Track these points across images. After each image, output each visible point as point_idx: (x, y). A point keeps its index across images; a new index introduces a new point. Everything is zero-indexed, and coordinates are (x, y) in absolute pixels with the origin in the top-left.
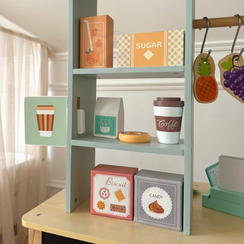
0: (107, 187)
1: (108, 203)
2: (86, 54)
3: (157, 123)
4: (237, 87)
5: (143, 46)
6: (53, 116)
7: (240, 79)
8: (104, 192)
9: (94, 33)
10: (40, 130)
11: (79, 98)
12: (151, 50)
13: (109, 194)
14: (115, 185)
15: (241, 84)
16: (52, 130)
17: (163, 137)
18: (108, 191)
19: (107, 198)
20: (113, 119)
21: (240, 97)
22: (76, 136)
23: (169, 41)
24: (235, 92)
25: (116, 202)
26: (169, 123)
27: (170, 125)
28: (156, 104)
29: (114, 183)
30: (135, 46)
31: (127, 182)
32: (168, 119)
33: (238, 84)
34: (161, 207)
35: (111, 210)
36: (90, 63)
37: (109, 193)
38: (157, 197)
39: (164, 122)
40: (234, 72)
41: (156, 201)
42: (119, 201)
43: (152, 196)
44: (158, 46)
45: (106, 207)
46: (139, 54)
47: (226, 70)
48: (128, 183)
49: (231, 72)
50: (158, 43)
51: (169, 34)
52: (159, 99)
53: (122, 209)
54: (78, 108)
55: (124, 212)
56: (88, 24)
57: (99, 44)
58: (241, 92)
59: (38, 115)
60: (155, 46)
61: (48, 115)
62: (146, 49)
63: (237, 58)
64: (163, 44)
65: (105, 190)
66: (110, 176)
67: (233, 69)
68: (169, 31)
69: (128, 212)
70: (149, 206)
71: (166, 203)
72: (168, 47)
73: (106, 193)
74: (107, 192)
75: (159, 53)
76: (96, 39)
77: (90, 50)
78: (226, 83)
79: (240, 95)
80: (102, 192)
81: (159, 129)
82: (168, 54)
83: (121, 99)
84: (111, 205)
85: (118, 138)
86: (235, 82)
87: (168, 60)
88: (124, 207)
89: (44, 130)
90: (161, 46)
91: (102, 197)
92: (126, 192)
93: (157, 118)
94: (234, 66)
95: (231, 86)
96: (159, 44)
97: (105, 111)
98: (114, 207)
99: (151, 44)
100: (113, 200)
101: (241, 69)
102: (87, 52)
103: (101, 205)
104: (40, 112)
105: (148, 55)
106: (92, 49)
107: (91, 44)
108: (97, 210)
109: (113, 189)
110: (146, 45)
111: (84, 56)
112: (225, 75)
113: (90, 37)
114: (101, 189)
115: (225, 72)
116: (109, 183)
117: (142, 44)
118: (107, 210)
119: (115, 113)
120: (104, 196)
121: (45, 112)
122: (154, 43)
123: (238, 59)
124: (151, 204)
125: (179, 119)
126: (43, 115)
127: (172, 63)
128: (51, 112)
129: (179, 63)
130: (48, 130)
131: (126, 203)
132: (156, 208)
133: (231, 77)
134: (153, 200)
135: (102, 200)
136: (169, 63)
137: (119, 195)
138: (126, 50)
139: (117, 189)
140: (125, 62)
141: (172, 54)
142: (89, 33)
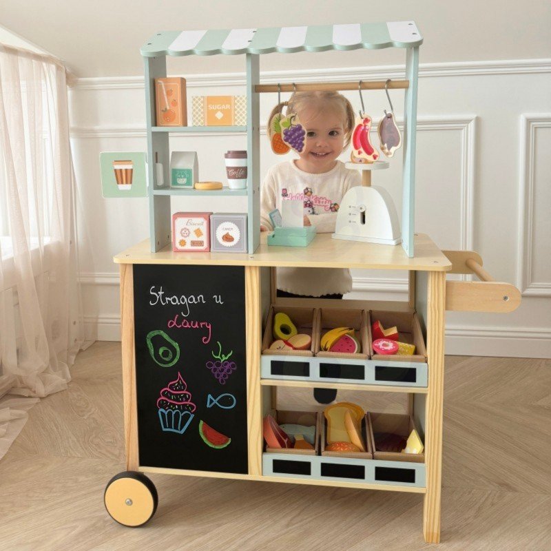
0: (187, 227)
1: (188, 240)
2: (162, 113)
3: (228, 172)
4: (294, 141)
5: (215, 108)
6: (132, 170)
7: (296, 135)
8: (185, 232)
9: (169, 93)
10: (118, 183)
11: (156, 153)
12: (221, 111)
13: (189, 233)
14: (195, 224)
15: (298, 139)
16: (131, 183)
17: (233, 184)
18: (188, 230)
19: (188, 236)
20: (189, 171)
22: (157, 187)
23: (235, 104)
24: (293, 145)
25: (195, 238)
27: (238, 173)
28: (227, 156)
29: (193, 223)
30: (208, 107)
31: (204, 221)
32: (236, 169)
34: (232, 236)
35: (192, 245)
36: (167, 121)
38: (228, 229)
39: (233, 172)
40: (292, 129)
41: (228, 233)
42: (198, 237)
43: (224, 229)
44: (227, 108)
45: (187, 244)
46: (211, 114)
47: (286, 128)
48: (205, 223)
49: (290, 129)
51: (235, 99)
52: (229, 152)
53: (201, 243)
54: (157, 162)
55: (203, 246)
56: (163, 84)
57: (174, 103)
58: (297, 145)
59: (115, 170)
60: (225, 108)
61: (126, 170)
62: (217, 110)
63: (293, 118)
64: (231, 107)
65: (185, 230)
66: (189, 218)
67: (291, 127)
68: (236, 96)
69: (206, 245)
70: (223, 238)
71: (235, 233)
72: (235, 110)
75: (228, 114)
76: (172, 98)
77: (166, 109)
78: (285, 139)
79: (296, 148)
81: (230, 177)
82: (235, 115)
83: (196, 153)
84: (192, 241)
85: (194, 188)
86: (293, 137)
87: (236, 120)
88: (203, 242)
89: (122, 183)
90: (229, 108)
91: (183, 236)
92: (204, 229)
93: (228, 168)
94: (291, 124)
95: (290, 141)
96: (228, 106)
97: (182, 165)
98: (193, 243)
99: (221, 107)
100: (193, 237)
101: (297, 127)
102: (163, 111)
103: (183, 243)
104: (118, 167)
105: (219, 115)
106: (168, 108)
107: (167, 102)
108: (180, 247)
109: (192, 229)
110: (217, 107)
111: (160, 114)
112: (285, 132)
113: (166, 97)
114: (182, 230)
115: (285, 130)
116: (189, 224)
117: (213, 105)
118: (188, 247)
119: (191, 166)
120: (185, 235)
121: (124, 167)
122: (223, 105)
124: (224, 236)
125: (245, 169)
126: (121, 170)
127: (239, 123)
128: (129, 167)
129: (244, 123)
130: (127, 183)
131: (204, 238)
132: (228, 238)
133: (289, 134)
134: (225, 233)
135: (184, 239)
136: (236, 123)
137: (198, 233)
138: (200, 110)
139: (196, 228)
140: (199, 121)
141: (238, 115)
142: (165, 93)
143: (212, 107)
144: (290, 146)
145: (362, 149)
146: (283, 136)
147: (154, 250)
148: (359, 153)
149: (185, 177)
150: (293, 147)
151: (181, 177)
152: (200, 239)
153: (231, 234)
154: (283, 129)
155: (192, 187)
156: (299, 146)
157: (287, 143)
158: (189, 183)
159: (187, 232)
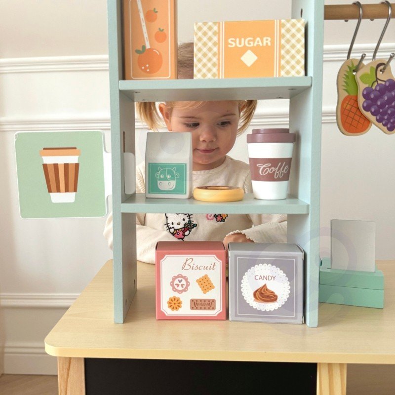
0: (184, 273)
1: (185, 299)
2: (137, 55)
4: (381, 110)
5: (240, 43)
6: (77, 165)
7: (386, 98)
8: (180, 282)
9: (151, 16)
10: (50, 191)
11: (124, 133)
12: (255, 50)
13: (188, 284)
14: (198, 268)
15: (387, 106)
16: (75, 190)
18: (186, 279)
19: (185, 290)
21: (384, 125)
22: (126, 198)
23: (282, 36)
24: (378, 118)
25: (200, 295)
26: (277, 168)
27: (278, 171)
29: (195, 266)
30: (227, 44)
31: (216, 262)
32: (274, 162)
33: (382, 106)
34: (273, 292)
35: (192, 308)
36: (145, 70)
37: (187, 282)
38: (267, 278)
39: (270, 167)
40: (378, 88)
41: (265, 285)
42: (205, 293)
43: (258, 278)
44: (265, 44)
45: (182, 305)
47: (367, 86)
48: (219, 264)
49: (374, 88)
50: (265, 39)
51: (282, 25)
53: (210, 304)
54: (124, 152)
55: (214, 308)
57: (160, 36)
58: (386, 117)
59: (45, 166)
60: (260, 44)
61: (66, 166)
62: (244, 50)
63: (382, 67)
64: (272, 42)
65: (180, 279)
66: (189, 257)
67: (376, 84)
68: (283, 21)
69: (219, 307)
70: (255, 295)
71: (281, 287)
72: (282, 47)
73: (182, 283)
75: (265, 56)
76: (157, 25)
77: (144, 47)
78: (365, 105)
79: (384, 123)
80: (176, 282)
82: (282, 57)
84: (192, 301)
86: (379, 103)
87: (282, 68)
88: (213, 301)
89: (58, 191)
90: (269, 44)
91: (176, 290)
92: (216, 277)
94: (377, 79)
95: (373, 110)
96: (267, 41)
98: (196, 304)
99: (254, 41)
100: (196, 292)
101: (387, 84)
102: (137, 51)
103: (175, 303)
104: (49, 160)
105: (249, 59)
106: (148, 46)
107: (146, 35)
108: (169, 312)
109: (194, 276)
110: (245, 42)
111: (132, 58)
112: (365, 93)
113: (143, 24)
114: (174, 279)
115: (366, 89)
116: (187, 267)
117: (238, 40)
118: (185, 310)
120: (180, 288)
121: (61, 160)
122: (258, 39)
123: (384, 69)
124: (257, 291)
126: (56, 166)
127: (288, 72)
128: (72, 160)
129: (298, 72)
130: (67, 190)
131: (216, 294)
132: (264, 295)
133: (372, 96)
134: (261, 284)
135: (177, 295)
136: (283, 73)
137: (205, 283)
138: (210, 50)
139: (201, 274)
140: (209, 70)
141: (288, 57)
142: (142, 16)
143: (234, 43)
144: (373, 118)
146: (361, 100)
147: (121, 320)
149: (172, 178)
150: (379, 121)
151: (165, 179)
152: (209, 296)
153: (272, 286)
154: (362, 86)
155: (187, 196)
156: (389, 119)
157: (368, 114)
158: (179, 189)
159: (184, 282)
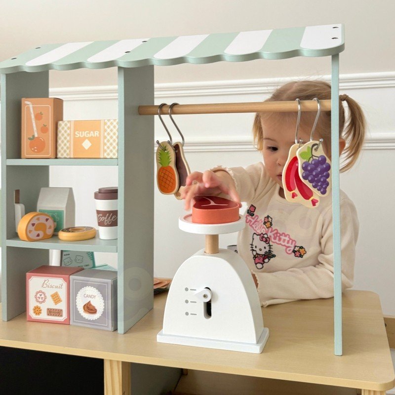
0: (43, 290)
1: (44, 307)
2: (29, 141)
5: (82, 134)
9: (39, 117)
11: (18, 191)
12: (90, 139)
13: (45, 298)
14: (52, 287)
18: (44, 294)
19: (44, 302)
20: (59, 214)
23: (105, 131)
25: (53, 306)
26: (106, 218)
27: (107, 219)
29: (50, 285)
30: (75, 134)
31: (63, 283)
34: (94, 307)
35: (48, 315)
36: (34, 151)
37: (45, 296)
38: (90, 296)
39: (101, 217)
41: (90, 302)
42: (56, 304)
43: (86, 296)
44: (95, 136)
45: (42, 312)
48: (65, 285)
50: (95, 132)
51: (105, 124)
53: (58, 313)
55: (61, 316)
56: (31, 106)
57: (44, 129)
60: (93, 135)
62: (84, 139)
64: (100, 134)
65: (41, 294)
66: (46, 278)
68: (106, 121)
69: (65, 315)
70: (84, 308)
71: (99, 303)
72: (105, 137)
74: (43, 296)
75: (95, 142)
76: (41, 123)
77: (33, 136)
80: (38, 295)
82: (105, 144)
83: (71, 189)
84: (48, 309)
87: (105, 151)
88: (61, 310)
90: (98, 136)
91: (38, 301)
92: (63, 294)
96: (97, 134)
98: (50, 312)
99: (89, 133)
100: (50, 304)
102: (29, 139)
103: (38, 310)
105: (87, 145)
107: (35, 129)
108: (34, 316)
109: (49, 292)
110: (85, 134)
111: (25, 143)
113: (34, 121)
114: (37, 293)
116: (45, 286)
117: (81, 133)
118: (44, 316)
119: (62, 206)
120: (40, 300)
122: (92, 132)
124: (85, 305)
125: (115, 213)
127: (108, 154)
129: (114, 154)
131: (62, 306)
132: (90, 309)
134: (86, 301)
135: (39, 305)
136: (105, 155)
137: (56, 298)
139: (53, 291)
140: (65, 151)
141: (108, 144)
142: (33, 116)
143: (79, 135)
145: (296, 191)
148: (294, 196)
152: (58, 307)
153: (94, 303)
